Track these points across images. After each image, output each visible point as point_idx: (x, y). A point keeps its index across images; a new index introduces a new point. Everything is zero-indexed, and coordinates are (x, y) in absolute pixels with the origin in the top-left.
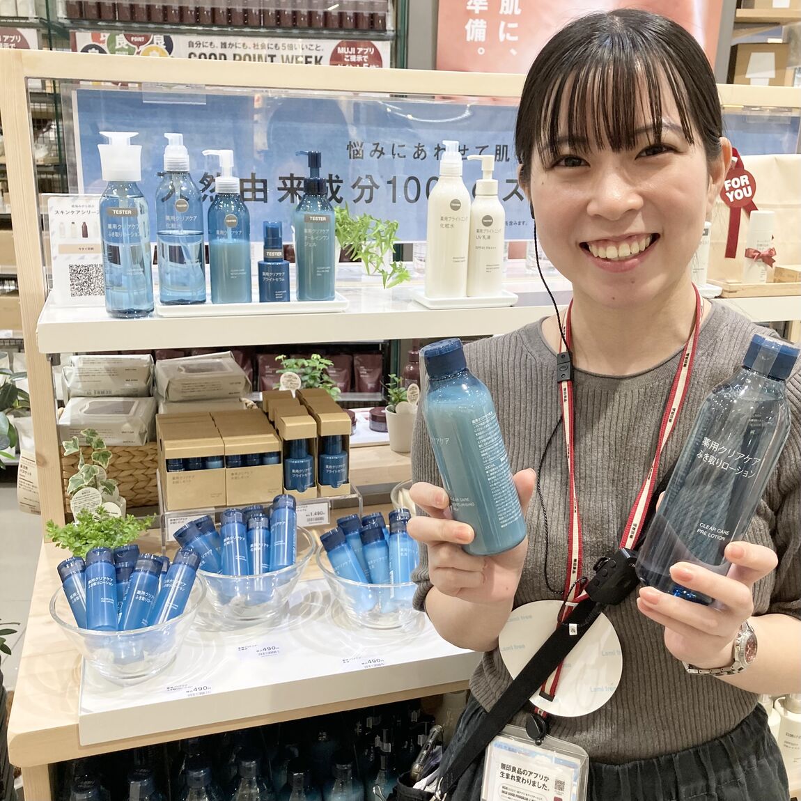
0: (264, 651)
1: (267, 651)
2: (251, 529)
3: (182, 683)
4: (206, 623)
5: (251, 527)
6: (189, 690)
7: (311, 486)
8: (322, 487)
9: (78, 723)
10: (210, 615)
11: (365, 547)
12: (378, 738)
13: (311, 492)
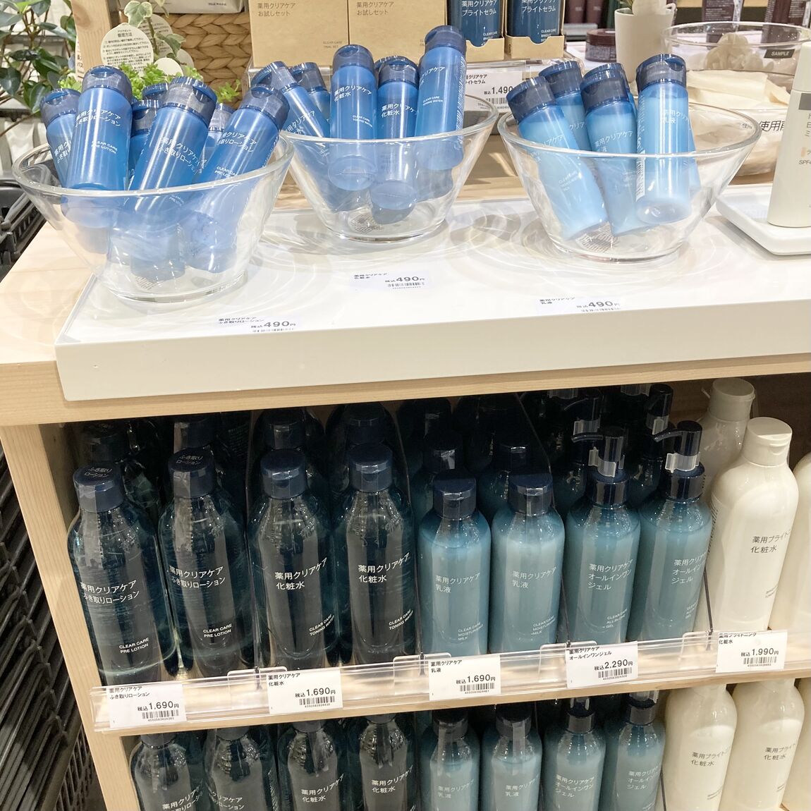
0: (399, 282)
1: (404, 282)
2: (385, 83)
3: (246, 315)
4: (307, 243)
5: (384, 80)
6: (257, 324)
7: (495, 37)
8: (515, 40)
9: (55, 359)
10: (315, 235)
11: (592, 115)
12: (594, 451)
13: (494, 46)
